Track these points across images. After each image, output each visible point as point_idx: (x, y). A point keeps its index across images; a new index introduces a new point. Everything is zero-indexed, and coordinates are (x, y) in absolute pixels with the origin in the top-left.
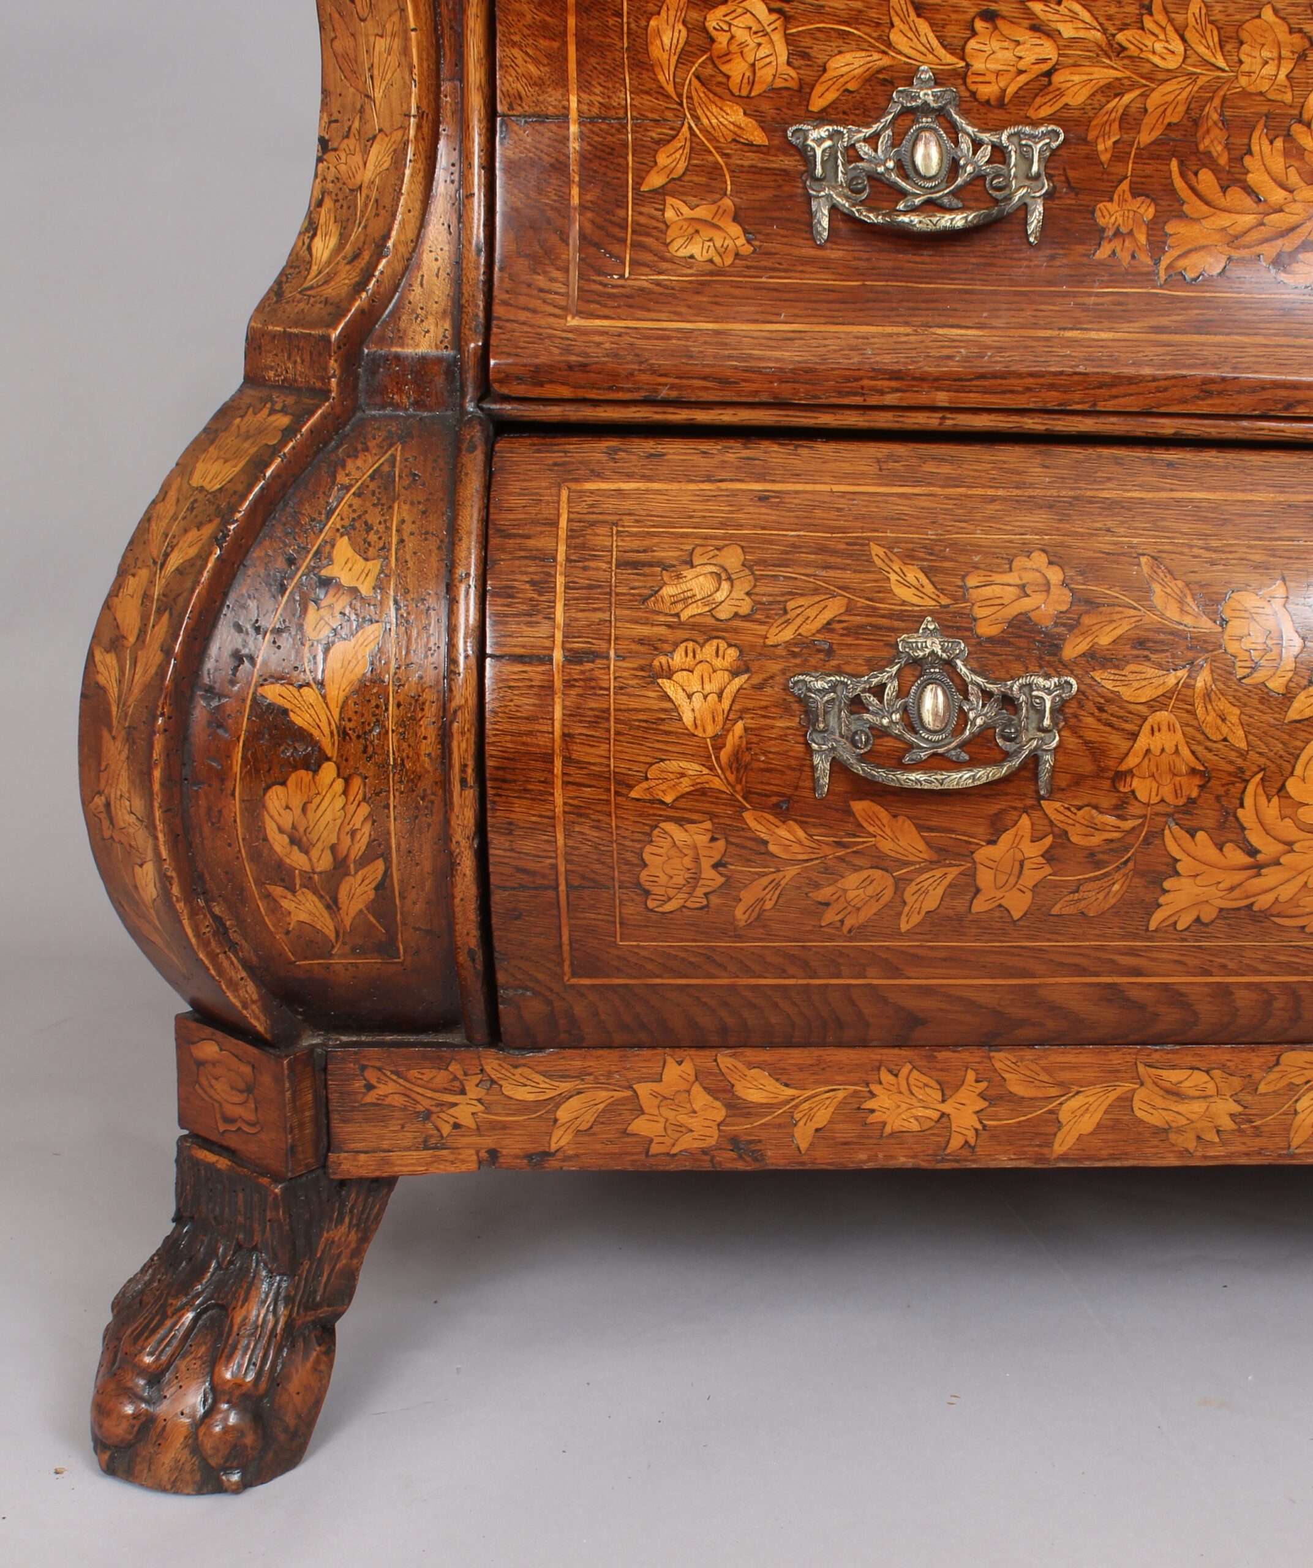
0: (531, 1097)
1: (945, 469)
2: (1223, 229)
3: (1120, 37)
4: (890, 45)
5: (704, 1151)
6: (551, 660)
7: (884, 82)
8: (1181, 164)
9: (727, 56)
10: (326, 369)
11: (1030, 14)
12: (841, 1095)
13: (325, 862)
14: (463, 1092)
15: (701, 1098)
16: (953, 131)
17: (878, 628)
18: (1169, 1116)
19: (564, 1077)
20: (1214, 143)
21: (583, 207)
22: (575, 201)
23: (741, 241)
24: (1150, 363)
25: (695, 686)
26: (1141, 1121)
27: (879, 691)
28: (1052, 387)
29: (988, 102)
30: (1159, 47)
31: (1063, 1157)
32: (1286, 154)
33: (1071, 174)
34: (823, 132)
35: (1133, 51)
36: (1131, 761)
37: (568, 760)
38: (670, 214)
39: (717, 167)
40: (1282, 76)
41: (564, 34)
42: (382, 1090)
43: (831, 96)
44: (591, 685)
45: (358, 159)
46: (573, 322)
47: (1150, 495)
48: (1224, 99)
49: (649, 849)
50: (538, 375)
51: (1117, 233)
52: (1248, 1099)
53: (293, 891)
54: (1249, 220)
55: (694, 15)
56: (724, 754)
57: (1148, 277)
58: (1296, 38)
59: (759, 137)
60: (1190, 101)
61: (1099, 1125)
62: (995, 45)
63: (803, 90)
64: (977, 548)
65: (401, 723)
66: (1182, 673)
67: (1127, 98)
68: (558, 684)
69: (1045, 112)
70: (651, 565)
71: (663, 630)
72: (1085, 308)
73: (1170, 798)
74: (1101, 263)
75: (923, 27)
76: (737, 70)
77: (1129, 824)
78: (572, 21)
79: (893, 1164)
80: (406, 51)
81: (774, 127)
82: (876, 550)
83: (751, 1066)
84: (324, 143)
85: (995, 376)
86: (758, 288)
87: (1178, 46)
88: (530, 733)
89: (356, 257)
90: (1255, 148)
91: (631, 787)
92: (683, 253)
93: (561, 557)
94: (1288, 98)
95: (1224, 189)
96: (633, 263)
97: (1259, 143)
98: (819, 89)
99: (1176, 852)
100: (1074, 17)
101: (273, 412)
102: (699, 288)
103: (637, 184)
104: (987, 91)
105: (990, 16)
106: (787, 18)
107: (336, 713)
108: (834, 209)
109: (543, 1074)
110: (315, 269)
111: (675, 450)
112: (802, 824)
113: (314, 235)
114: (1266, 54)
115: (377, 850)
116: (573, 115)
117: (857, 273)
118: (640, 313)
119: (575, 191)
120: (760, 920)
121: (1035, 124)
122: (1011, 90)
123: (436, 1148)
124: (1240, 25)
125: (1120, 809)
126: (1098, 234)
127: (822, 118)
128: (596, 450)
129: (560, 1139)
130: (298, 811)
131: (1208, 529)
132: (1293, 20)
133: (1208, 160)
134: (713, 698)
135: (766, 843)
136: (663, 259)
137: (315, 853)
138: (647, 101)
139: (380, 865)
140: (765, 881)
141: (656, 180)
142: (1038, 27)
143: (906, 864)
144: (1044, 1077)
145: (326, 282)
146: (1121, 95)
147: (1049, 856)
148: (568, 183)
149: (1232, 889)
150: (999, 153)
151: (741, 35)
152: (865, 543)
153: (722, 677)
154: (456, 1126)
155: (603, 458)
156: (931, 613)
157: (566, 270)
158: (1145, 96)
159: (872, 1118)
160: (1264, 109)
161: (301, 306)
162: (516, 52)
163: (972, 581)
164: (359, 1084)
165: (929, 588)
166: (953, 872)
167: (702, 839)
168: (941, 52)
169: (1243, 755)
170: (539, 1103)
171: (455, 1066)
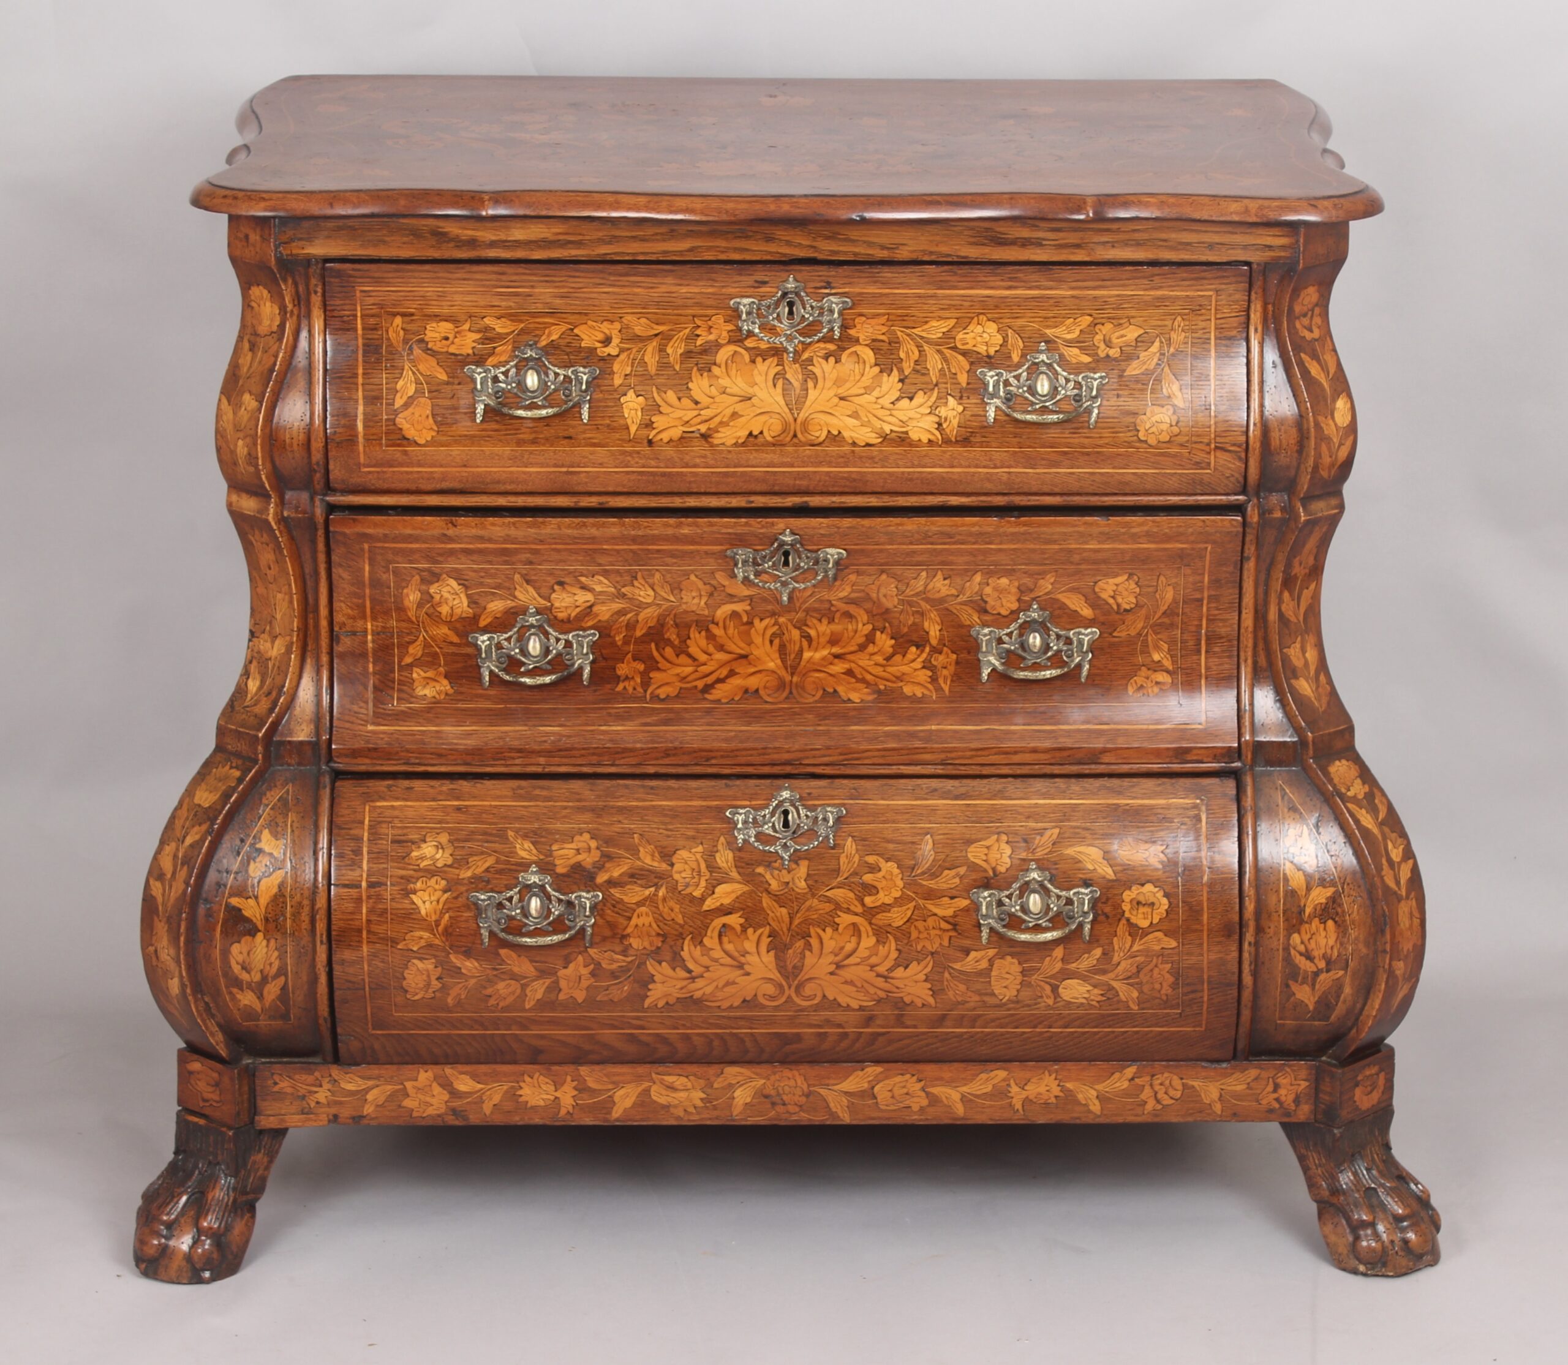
0: (354, 1089)
1: (545, 793)
2: (678, 675)
3: (623, 590)
4: (515, 597)
5: (439, 1116)
6: (360, 887)
7: (514, 613)
8: (656, 645)
9: (439, 604)
10: (256, 749)
11: (580, 582)
12: (505, 1088)
13: (257, 977)
14: (321, 1086)
15: (437, 1089)
16: (546, 634)
17: (510, 870)
18: (670, 1099)
19: (369, 1078)
20: (672, 635)
21: (375, 673)
22: (371, 670)
23: (448, 687)
24: (640, 742)
25: (426, 898)
26: (655, 1102)
27: (510, 899)
28: (594, 754)
29: (562, 621)
30: (642, 593)
31: (617, 1120)
32: (707, 638)
33: (604, 651)
34: (485, 637)
35: (630, 595)
36: (629, 930)
37: (369, 932)
38: (415, 675)
39: (436, 654)
40: (702, 603)
41: (364, 596)
42: (282, 1085)
43: (489, 620)
44: (379, 898)
45: (269, 645)
46: (370, 728)
47: (640, 804)
48: (675, 615)
49: (406, 971)
50: (355, 753)
51: (627, 678)
52: (709, 1091)
53: (242, 990)
54: (690, 669)
55: (424, 587)
56: (440, 928)
57: (643, 699)
58: (708, 587)
59: (456, 639)
60: (659, 616)
61: (634, 1103)
62: (565, 595)
63: (475, 618)
64: (558, 832)
65: (293, 915)
66: (653, 889)
67: (629, 616)
68: (364, 897)
69: (590, 624)
70: (407, 842)
71: (412, 872)
72: (610, 715)
73: (648, 947)
74: (619, 693)
75: (530, 589)
76: (444, 610)
77: (630, 959)
78: (367, 591)
79: (532, 1122)
80: (291, 602)
81: (463, 634)
82: (510, 833)
83: (461, 1074)
84: (252, 634)
85: (566, 750)
86: (457, 709)
87: (651, 593)
88: (352, 920)
89: (269, 693)
90: (692, 636)
91: (397, 944)
92: (421, 693)
93: (365, 838)
94: (706, 612)
95: (677, 656)
96: (399, 699)
97: (694, 633)
98: (483, 617)
99: (653, 972)
100: (601, 582)
101: (231, 767)
102: (429, 710)
103: (399, 662)
104: (561, 615)
105: (561, 584)
106: (466, 587)
107: (263, 910)
108: (491, 672)
109: (360, 1077)
110: (249, 696)
111: (419, 785)
112: (477, 960)
113: (248, 678)
114: (694, 594)
115: (282, 972)
116: (369, 631)
117: (503, 701)
118: (401, 723)
119: (371, 666)
120: (459, 1003)
121: (584, 630)
122: (573, 615)
123: (307, 1114)
124: (680, 582)
125: (624, 953)
126: (618, 679)
127: (484, 631)
128: (382, 785)
129: (368, 1110)
130: (245, 954)
131: (667, 820)
132: (705, 580)
133: (669, 642)
134: (435, 903)
135: (460, 968)
136: (412, 697)
137: (253, 973)
138: (404, 625)
139: (283, 978)
140: (461, 985)
141: (408, 660)
142: (584, 588)
143: (526, 978)
144: (605, 1079)
145: (255, 705)
146: (625, 615)
147: (593, 974)
148: (368, 662)
149: (682, 989)
150: (568, 644)
151: (446, 595)
152: (505, 830)
153: (439, 894)
154: (318, 1103)
155: (385, 790)
156: (535, 863)
157: (366, 702)
158: (637, 615)
159: (521, 1099)
160: (695, 618)
161: (244, 716)
162: (342, 605)
163: (554, 847)
164: (270, 1082)
165: (534, 851)
166: (548, 981)
167: (431, 967)
168: (539, 599)
169: (682, 926)
170: (358, 1092)
171: (317, 1074)
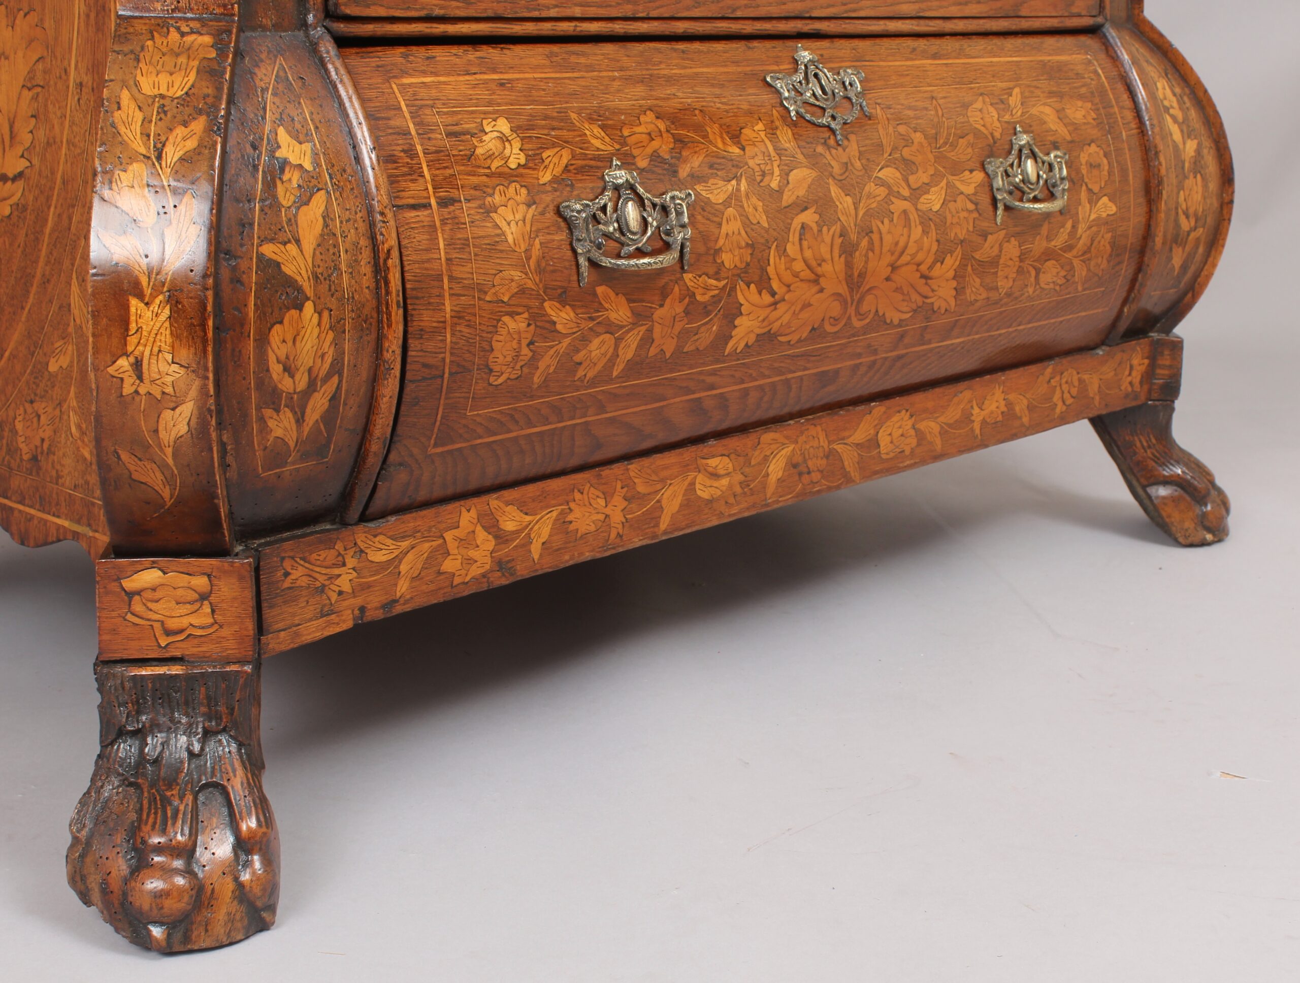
0: (384, 559)
1: (582, 60)
5: (484, 575)
6: (430, 205)
12: (554, 514)
13: (302, 382)
14: (344, 565)
15: (481, 535)
17: (591, 167)
18: (712, 491)
19: (404, 537)
25: (510, 217)
26: (700, 497)
27: (604, 209)
31: (665, 532)
36: (721, 242)
37: (451, 278)
42: (295, 574)
44: (455, 222)
47: (682, 72)
49: (496, 337)
52: (747, 470)
53: (277, 411)
56: (532, 262)
61: (681, 506)
64: (620, 111)
65: (349, 266)
66: (734, 182)
68: (438, 224)
70: (464, 134)
71: (484, 179)
73: (739, 265)
77: (723, 283)
79: (582, 559)
82: (572, 116)
83: (508, 504)
88: (429, 261)
91: (486, 293)
93: (413, 132)
99: (742, 300)
101: (183, 35)
107: (310, 261)
109: (391, 538)
111: (440, 53)
112: (573, 307)
115: (336, 368)
120: (546, 383)
123: (328, 615)
125: (717, 276)
128: (395, 55)
129: (403, 588)
130: (290, 343)
134: (520, 223)
135: (554, 323)
137: (298, 377)
139: (335, 379)
140: (552, 352)
143: (622, 327)
144: (654, 477)
147: (687, 312)
149: (764, 320)
152: (565, 111)
153: (523, 208)
154: (340, 593)
155: (402, 60)
156: (614, 154)
159: (572, 527)
163: (626, 132)
164: (280, 574)
165: (607, 139)
166: (643, 328)
167: (523, 325)
169: (767, 231)
170: (390, 562)
171: (339, 546)
